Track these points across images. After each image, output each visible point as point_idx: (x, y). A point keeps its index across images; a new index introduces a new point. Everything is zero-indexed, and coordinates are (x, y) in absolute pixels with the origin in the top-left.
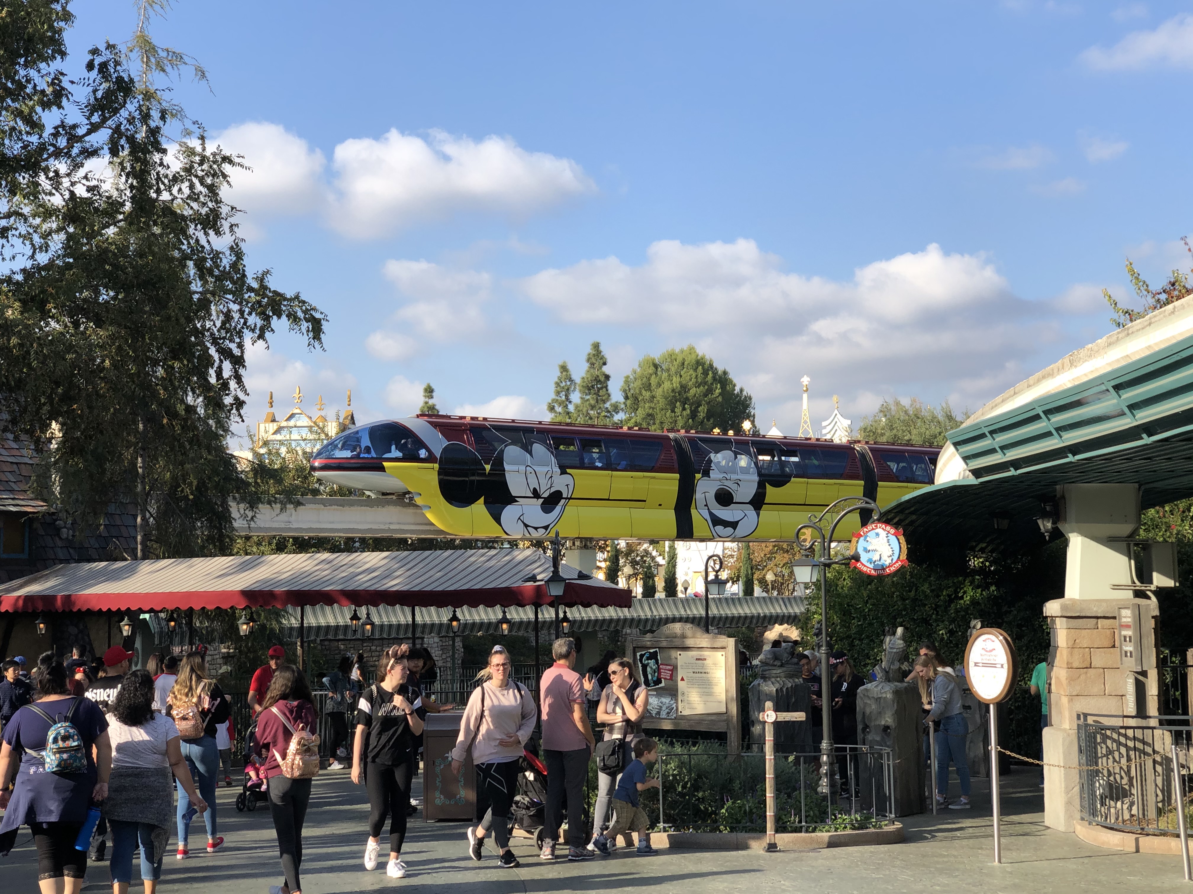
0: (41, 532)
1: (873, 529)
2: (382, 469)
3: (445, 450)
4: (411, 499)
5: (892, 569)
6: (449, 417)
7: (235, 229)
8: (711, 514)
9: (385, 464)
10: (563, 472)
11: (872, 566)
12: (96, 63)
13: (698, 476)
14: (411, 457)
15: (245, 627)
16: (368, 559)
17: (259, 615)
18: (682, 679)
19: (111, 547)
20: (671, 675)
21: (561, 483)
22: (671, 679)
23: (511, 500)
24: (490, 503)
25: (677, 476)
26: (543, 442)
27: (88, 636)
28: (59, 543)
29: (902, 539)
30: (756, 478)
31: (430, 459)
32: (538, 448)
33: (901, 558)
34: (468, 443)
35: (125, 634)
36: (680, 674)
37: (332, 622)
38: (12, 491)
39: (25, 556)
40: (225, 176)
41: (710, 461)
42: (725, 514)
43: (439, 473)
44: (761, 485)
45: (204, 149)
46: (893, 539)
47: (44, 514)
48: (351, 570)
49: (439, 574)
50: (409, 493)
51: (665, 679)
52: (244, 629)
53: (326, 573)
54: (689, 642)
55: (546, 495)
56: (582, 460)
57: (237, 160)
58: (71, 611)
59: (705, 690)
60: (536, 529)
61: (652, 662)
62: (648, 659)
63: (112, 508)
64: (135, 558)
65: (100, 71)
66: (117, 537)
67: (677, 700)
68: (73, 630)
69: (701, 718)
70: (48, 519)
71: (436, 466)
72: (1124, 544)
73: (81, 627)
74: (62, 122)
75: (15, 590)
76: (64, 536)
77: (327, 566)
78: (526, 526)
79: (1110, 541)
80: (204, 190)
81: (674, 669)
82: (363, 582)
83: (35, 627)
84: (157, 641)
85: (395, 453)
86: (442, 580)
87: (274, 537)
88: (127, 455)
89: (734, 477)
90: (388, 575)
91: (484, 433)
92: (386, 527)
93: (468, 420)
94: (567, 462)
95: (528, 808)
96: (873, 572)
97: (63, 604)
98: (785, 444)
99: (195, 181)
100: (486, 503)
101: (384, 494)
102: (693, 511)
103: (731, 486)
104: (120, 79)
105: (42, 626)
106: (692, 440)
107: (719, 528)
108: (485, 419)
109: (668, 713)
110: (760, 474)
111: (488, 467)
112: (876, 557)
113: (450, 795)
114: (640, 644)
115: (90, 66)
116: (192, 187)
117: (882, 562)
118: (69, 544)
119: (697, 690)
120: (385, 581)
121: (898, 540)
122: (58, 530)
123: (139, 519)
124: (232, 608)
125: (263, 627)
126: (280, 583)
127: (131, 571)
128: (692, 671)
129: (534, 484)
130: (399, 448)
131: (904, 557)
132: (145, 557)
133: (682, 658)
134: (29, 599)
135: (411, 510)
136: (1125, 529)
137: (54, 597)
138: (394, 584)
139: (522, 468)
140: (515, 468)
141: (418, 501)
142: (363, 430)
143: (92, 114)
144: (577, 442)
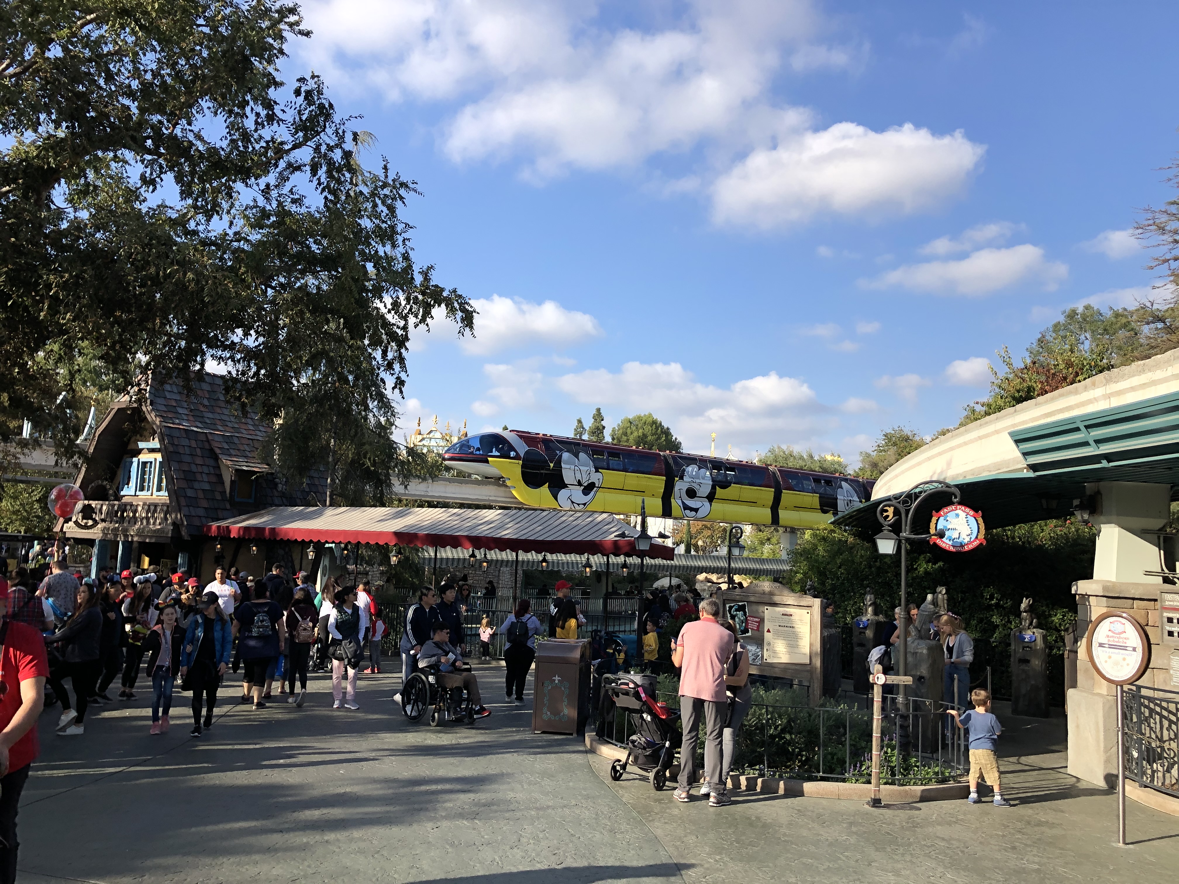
0: (264, 485)
1: (953, 510)
2: (487, 462)
3: (527, 453)
4: (504, 481)
5: (971, 547)
6: (529, 433)
7: (407, 242)
8: (683, 503)
9: (489, 459)
10: (597, 471)
11: (950, 543)
12: (303, 89)
13: (676, 479)
14: (505, 455)
15: (395, 558)
16: (486, 514)
17: (405, 550)
18: (769, 631)
19: (310, 498)
20: (758, 627)
21: (595, 478)
22: (758, 630)
23: (565, 486)
24: (554, 487)
25: (664, 478)
26: (586, 453)
27: (291, 556)
28: (276, 494)
29: (980, 520)
30: (711, 483)
31: (517, 458)
32: (582, 455)
33: (979, 537)
34: (541, 449)
35: (310, 558)
36: (767, 625)
37: (450, 556)
38: (246, 457)
39: (251, 501)
40: (401, 198)
41: (684, 470)
42: (691, 503)
43: (522, 467)
44: (713, 487)
45: (386, 177)
46: (972, 520)
47: (268, 473)
48: (475, 521)
49: (540, 528)
50: (503, 477)
51: (752, 629)
52: (394, 560)
53: (455, 522)
54: (777, 599)
55: (585, 484)
56: (608, 464)
57: (411, 186)
58: (275, 539)
59: (791, 643)
60: (578, 504)
61: (740, 614)
62: (736, 610)
63: (313, 473)
64: (324, 505)
65: (306, 98)
66: (315, 493)
67: (762, 649)
68: (281, 552)
69: (786, 667)
70: (269, 477)
71: (521, 462)
72: (1155, 536)
73: (287, 550)
74: (273, 138)
75: (239, 523)
76: (280, 489)
77: (457, 518)
78: (573, 502)
79: (1143, 533)
80: (385, 210)
81: (762, 621)
82: (483, 531)
83: (249, 549)
84: (338, 562)
85: (495, 453)
86: (542, 533)
87: (416, 501)
88: (325, 436)
89: (698, 481)
90: (502, 526)
91: (551, 444)
92: (487, 498)
93: (541, 436)
94: (599, 464)
95: (644, 748)
96: (952, 549)
97: (270, 532)
98: (729, 463)
99: (379, 202)
100: (549, 487)
101: (486, 478)
102: (672, 500)
103: (696, 487)
104: (321, 106)
105: (254, 548)
106: (673, 457)
107: (687, 512)
108: (551, 436)
109: (754, 659)
110: (713, 481)
111: (552, 465)
112: (955, 535)
113: (556, 712)
114: (729, 597)
115: (297, 92)
116: (375, 206)
117: (961, 540)
118: (283, 495)
119: (783, 642)
120: (499, 531)
121: (977, 521)
122: (276, 485)
123: (329, 480)
124: (386, 544)
125: (407, 558)
126: (421, 528)
127: (319, 514)
128: (778, 624)
129: (579, 477)
130: (498, 450)
131: (981, 536)
132: (331, 505)
133: (768, 612)
134: (246, 529)
135: (503, 489)
136: (1157, 523)
137: (264, 529)
138: (507, 533)
139: (573, 467)
140: (568, 466)
141: (508, 483)
142: (474, 438)
143: (297, 132)
144: (606, 454)
